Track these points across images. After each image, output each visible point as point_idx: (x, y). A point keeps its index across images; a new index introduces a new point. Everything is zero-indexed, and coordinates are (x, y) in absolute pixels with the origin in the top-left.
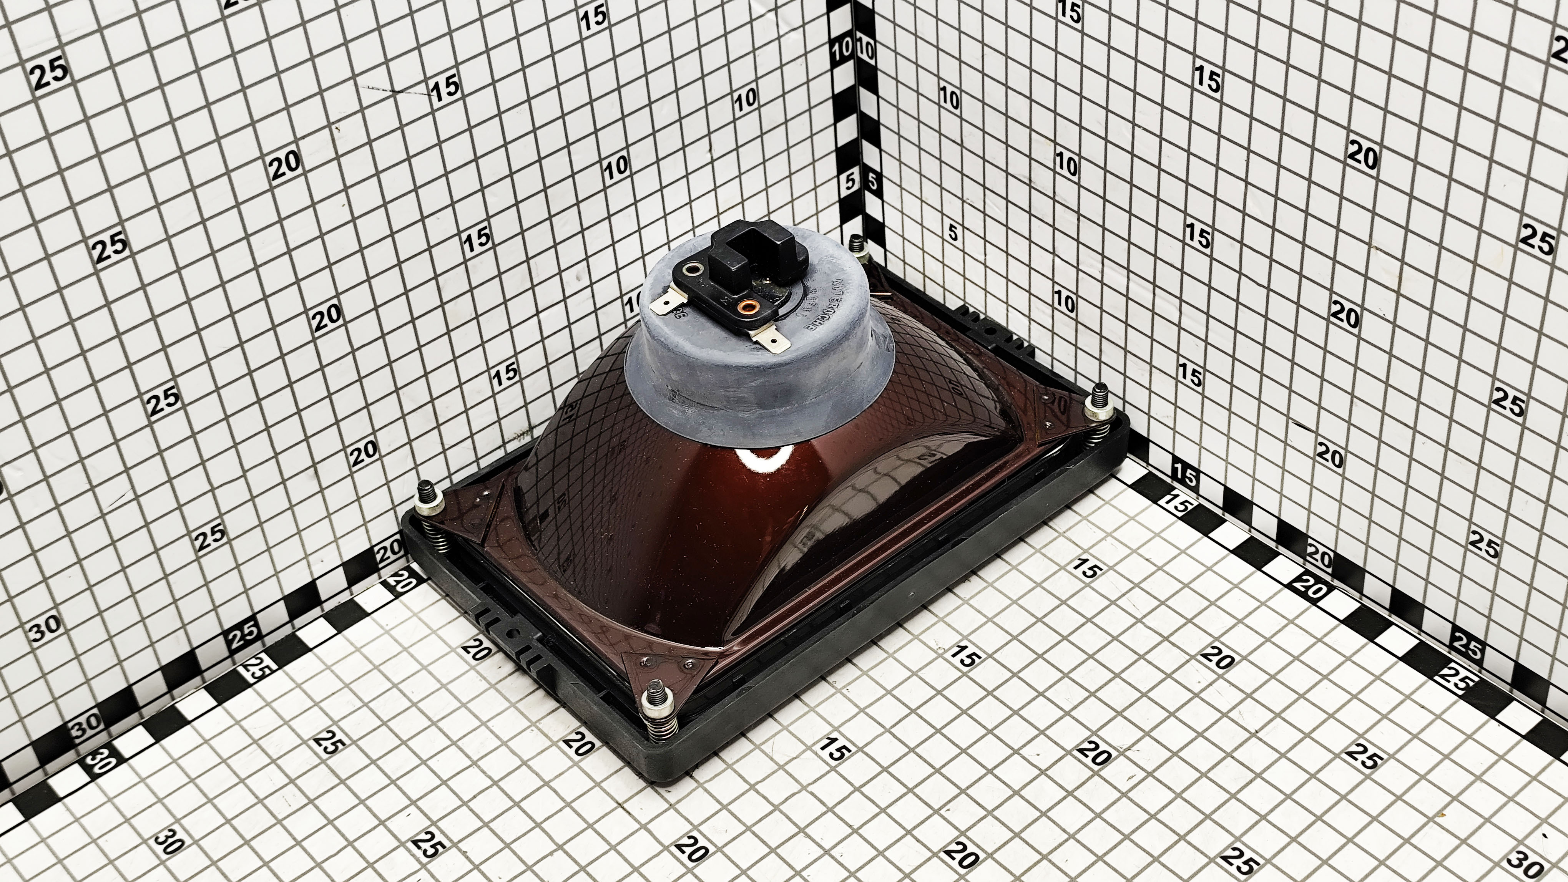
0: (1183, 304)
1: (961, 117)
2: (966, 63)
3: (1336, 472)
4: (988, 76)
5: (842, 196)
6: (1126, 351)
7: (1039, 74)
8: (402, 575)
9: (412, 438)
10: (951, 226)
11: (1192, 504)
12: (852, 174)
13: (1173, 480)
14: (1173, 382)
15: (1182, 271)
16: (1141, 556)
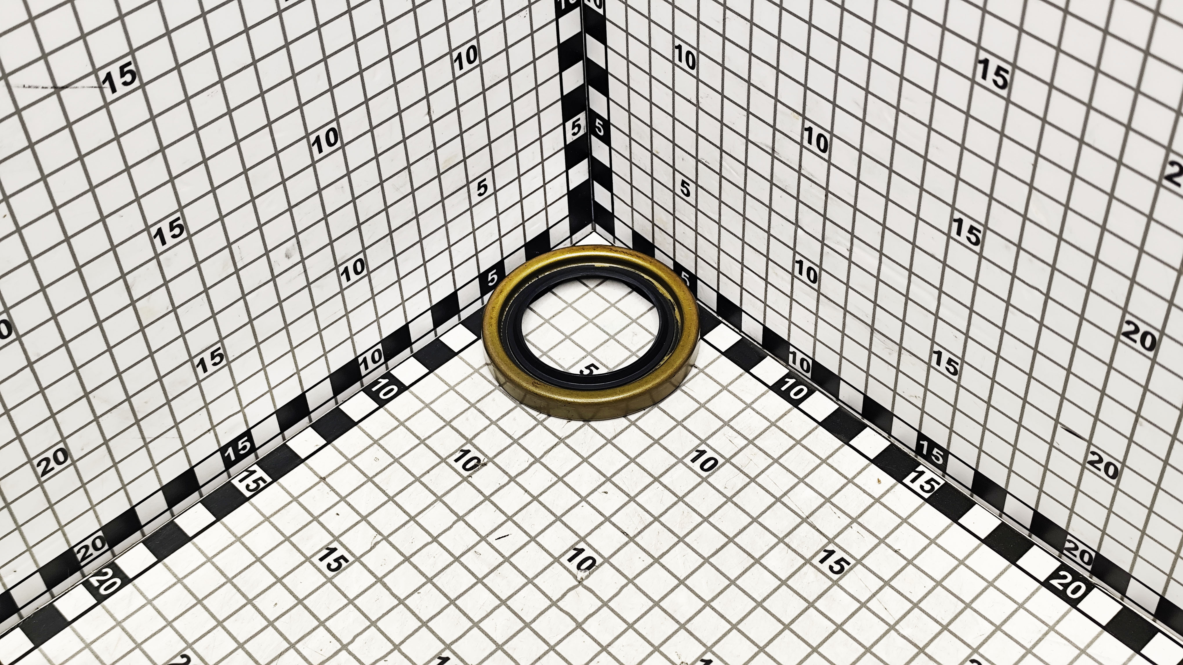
0: (943, 295)
1: (697, 78)
2: (705, 25)
3: (1108, 482)
4: (730, 40)
5: (568, 143)
6: (873, 329)
7: (789, 45)
8: (106, 574)
9: (108, 438)
10: (683, 182)
11: (938, 483)
12: (579, 119)
13: (919, 457)
14: (925, 366)
15: (944, 264)
16: (890, 547)
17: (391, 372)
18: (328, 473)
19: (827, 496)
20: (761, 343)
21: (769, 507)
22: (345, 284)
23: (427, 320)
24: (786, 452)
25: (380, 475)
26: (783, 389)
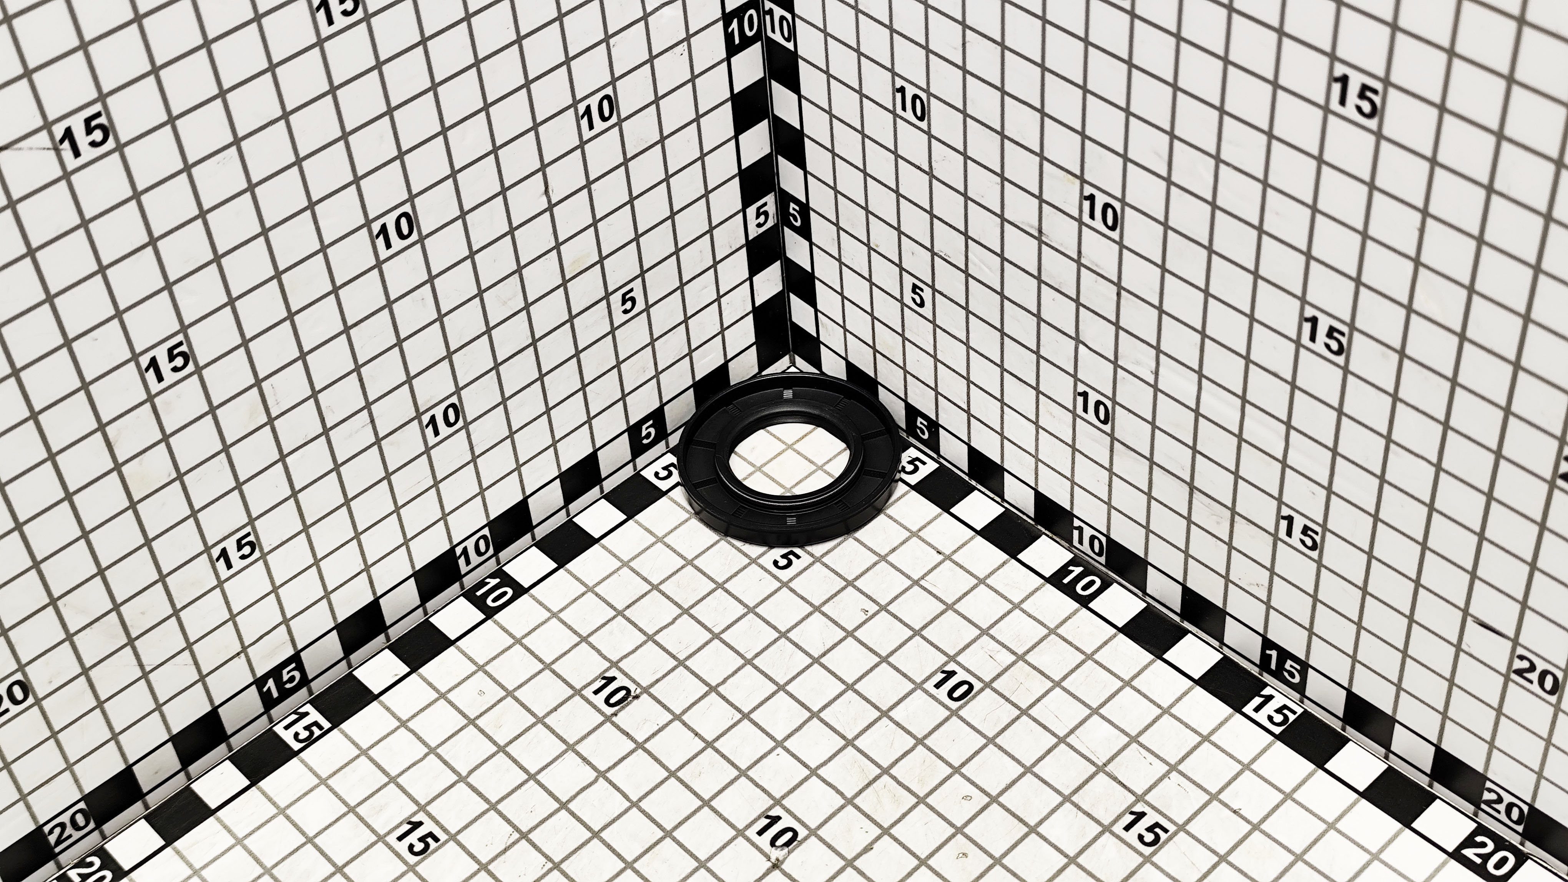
0: (1293, 433)
1: (928, 133)
2: (936, 54)
3: (1544, 700)
4: (973, 75)
5: (751, 238)
6: (1192, 487)
7: (1057, 75)
8: (91, 864)
9: (88, 665)
10: (915, 287)
11: (1294, 712)
12: (765, 204)
13: (1265, 674)
14: (1270, 539)
15: (1293, 386)
16: (1226, 805)
17: (504, 568)
18: (412, 714)
19: (1133, 734)
20: (1033, 516)
21: (1049, 751)
22: (432, 440)
23: (555, 494)
24: (1072, 671)
25: (485, 715)
26: (1066, 581)
